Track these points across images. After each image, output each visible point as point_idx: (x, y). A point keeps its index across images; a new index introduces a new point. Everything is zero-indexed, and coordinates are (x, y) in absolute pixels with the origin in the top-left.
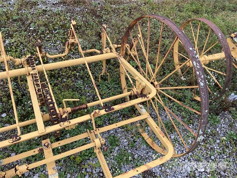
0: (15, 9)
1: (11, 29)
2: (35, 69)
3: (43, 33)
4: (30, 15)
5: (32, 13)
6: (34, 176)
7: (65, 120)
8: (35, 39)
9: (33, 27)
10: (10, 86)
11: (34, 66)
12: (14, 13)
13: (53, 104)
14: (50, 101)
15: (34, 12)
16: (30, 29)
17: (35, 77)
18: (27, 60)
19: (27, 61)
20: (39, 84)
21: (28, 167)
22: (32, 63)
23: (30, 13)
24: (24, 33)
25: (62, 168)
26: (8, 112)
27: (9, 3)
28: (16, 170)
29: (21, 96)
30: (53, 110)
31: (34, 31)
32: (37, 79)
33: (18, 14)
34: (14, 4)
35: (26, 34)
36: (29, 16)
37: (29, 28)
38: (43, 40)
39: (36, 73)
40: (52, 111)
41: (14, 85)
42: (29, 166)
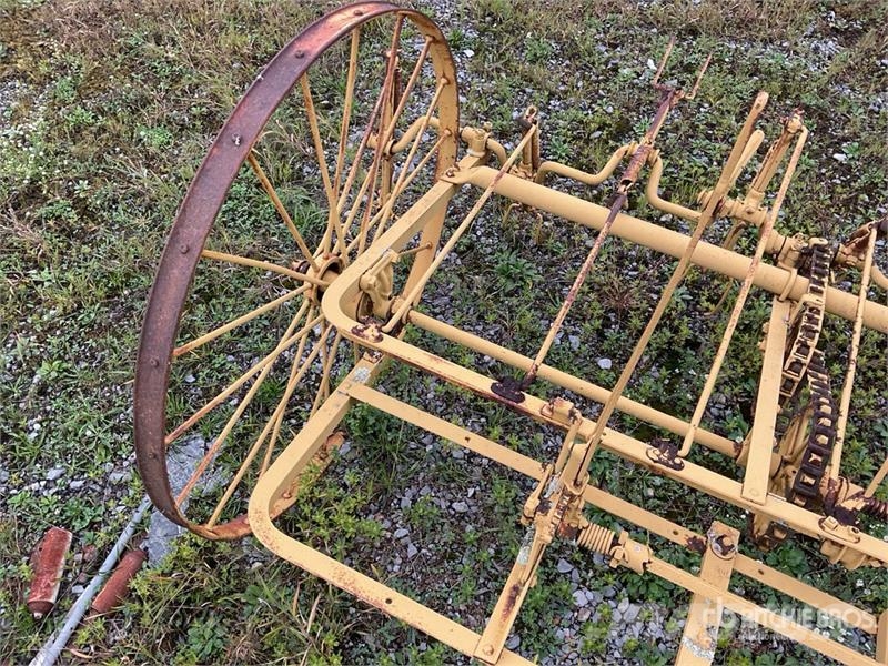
0: (824, 73)
1: (774, 129)
2: (821, 292)
3: (871, 191)
4: (861, 110)
5: (871, 107)
6: (579, 588)
7: (847, 518)
8: (831, 198)
9: (851, 156)
10: (671, 293)
11: (822, 284)
12: (813, 84)
13: (833, 439)
14: (827, 422)
15: (883, 110)
16: (836, 156)
17: (810, 319)
18: (806, 253)
19: (802, 254)
20: (809, 347)
21: (650, 562)
22: (820, 270)
23: (868, 105)
24: (808, 160)
25: (667, 642)
26: (620, 363)
27: (816, 49)
28: (615, 542)
29: (683, 343)
30: (820, 459)
31: (846, 169)
32: (815, 328)
33: (823, 92)
34: (830, 58)
35: (811, 167)
36: (859, 114)
37: (834, 152)
38: (856, 211)
39: (820, 308)
40: (814, 456)
41: (683, 300)
42: (655, 560)
